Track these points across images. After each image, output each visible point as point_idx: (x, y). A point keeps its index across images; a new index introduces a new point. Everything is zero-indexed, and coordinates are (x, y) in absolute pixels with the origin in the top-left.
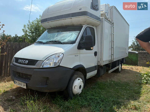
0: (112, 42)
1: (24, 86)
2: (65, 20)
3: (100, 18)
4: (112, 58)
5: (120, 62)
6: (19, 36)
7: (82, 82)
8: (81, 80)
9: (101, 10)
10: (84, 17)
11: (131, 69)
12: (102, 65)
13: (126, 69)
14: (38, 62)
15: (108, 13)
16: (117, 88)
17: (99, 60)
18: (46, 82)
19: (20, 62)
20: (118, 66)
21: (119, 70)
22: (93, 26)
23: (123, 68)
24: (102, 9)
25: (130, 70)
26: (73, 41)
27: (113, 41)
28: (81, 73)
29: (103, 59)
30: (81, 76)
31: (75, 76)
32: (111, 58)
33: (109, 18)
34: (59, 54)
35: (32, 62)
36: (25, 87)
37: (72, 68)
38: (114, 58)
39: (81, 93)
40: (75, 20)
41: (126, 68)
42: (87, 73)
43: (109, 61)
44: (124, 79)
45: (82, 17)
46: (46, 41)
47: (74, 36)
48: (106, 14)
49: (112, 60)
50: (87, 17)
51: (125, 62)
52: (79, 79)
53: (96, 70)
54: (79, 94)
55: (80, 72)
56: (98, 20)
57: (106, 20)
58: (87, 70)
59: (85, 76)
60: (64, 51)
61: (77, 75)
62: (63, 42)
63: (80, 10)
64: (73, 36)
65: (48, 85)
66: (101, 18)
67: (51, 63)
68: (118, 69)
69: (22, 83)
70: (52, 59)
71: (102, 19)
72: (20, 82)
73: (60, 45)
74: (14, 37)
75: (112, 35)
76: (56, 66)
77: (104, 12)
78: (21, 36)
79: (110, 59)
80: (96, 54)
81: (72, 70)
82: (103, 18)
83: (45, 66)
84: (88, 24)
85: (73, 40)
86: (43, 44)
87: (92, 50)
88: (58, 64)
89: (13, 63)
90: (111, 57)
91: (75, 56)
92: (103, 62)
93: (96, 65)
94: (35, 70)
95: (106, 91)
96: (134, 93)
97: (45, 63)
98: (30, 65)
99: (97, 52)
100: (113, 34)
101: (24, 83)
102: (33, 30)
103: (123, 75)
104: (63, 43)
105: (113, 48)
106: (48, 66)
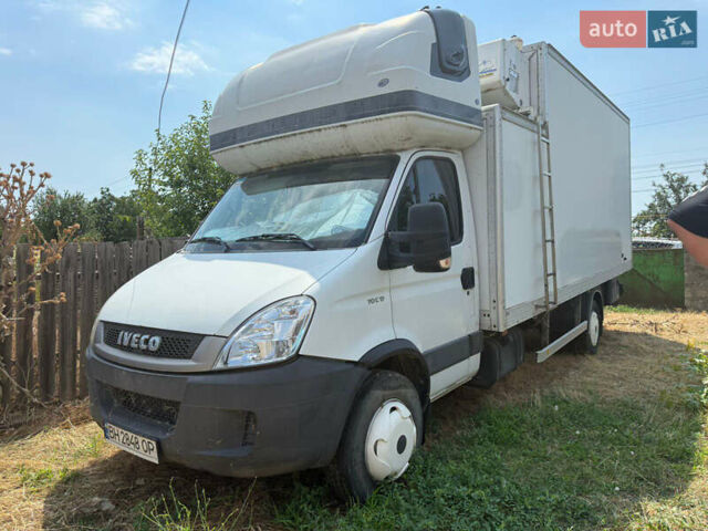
0: (546, 211)
1: (147, 452)
2: (316, 134)
3: (479, 112)
4: (551, 289)
5: (592, 303)
6: (118, 195)
7: (409, 420)
8: (404, 410)
9: (482, 68)
10: (402, 116)
11: (649, 332)
12: (502, 329)
13: (627, 333)
14: (205, 341)
15: (517, 79)
16: (579, 436)
17: (487, 306)
18: (246, 434)
19: (126, 343)
20: (586, 322)
21: (590, 340)
22: (448, 149)
23: (612, 328)
24: (488, 66)
25: (646, 334)
26: (359, 230)
27: (551, 210)
28: (403, 377)
29: (504, 301)
30: (403, 391)
31: (377, 393)
32: (546, 290)
33: (526, 103)
34: (294, 299)
35: (179, 343)
36: (153, 458)
37: (357, 359)
38: (559, 286)
39: (405, 472)
40: (363, 134)
41: (628, 328)
42: (433, 374)
43: (537, 307)
44: (615, 384)
45: (393, 120)
46: (238, 238)
47: (363, 207)
48: (508, 87)
49: (551, 299)
50: (415, 115)
51: (618, 296)
52: (394, 409)
53: (476, 353)
54: (399, 475)
55: (398, 375)
56: (471, 123)
57: (508, 115)
58: (429, 363)
59: (423, 389)
60: (317, 285)
61: (384, 389)
62: (311, 241)
63: (381, 84)
64: (355, 206)
65: (251, 444)
66: (483, 108)
67: (263, 344)
68: (585, 335)
69: (140, 439)
70: (265, 326)
71: (491, 114)
72: (130, 434)
73: (300, 253)
74: (95, 200)
75: (543, 180)
76: (284, 358)
77: (496, 77)
78: (128, 194)
79: (542, 294)
80: (468, 279)
81: (360, 370)
82: (492, 110)
83: (235, 361)
84: (423, 147)
85: (355, 228)
86: (226, 252)
87: (446, 270)
88: (292, 349)
89: (98, 345)
90: (543, 287)
91: (370, 301)
92: (507, 314)
93: (474, 329)
94: (191, 379)
95: (524, 455)
96: (662, 456)
97: (237, 347)
98: (169, 357)
99: (476, 270)
100: (546, 179)
101: (147, 440)
102: (177, 169)
103: (611, 362)
104: (312, 246)
105: (553, 242)
106: (250, 360)
